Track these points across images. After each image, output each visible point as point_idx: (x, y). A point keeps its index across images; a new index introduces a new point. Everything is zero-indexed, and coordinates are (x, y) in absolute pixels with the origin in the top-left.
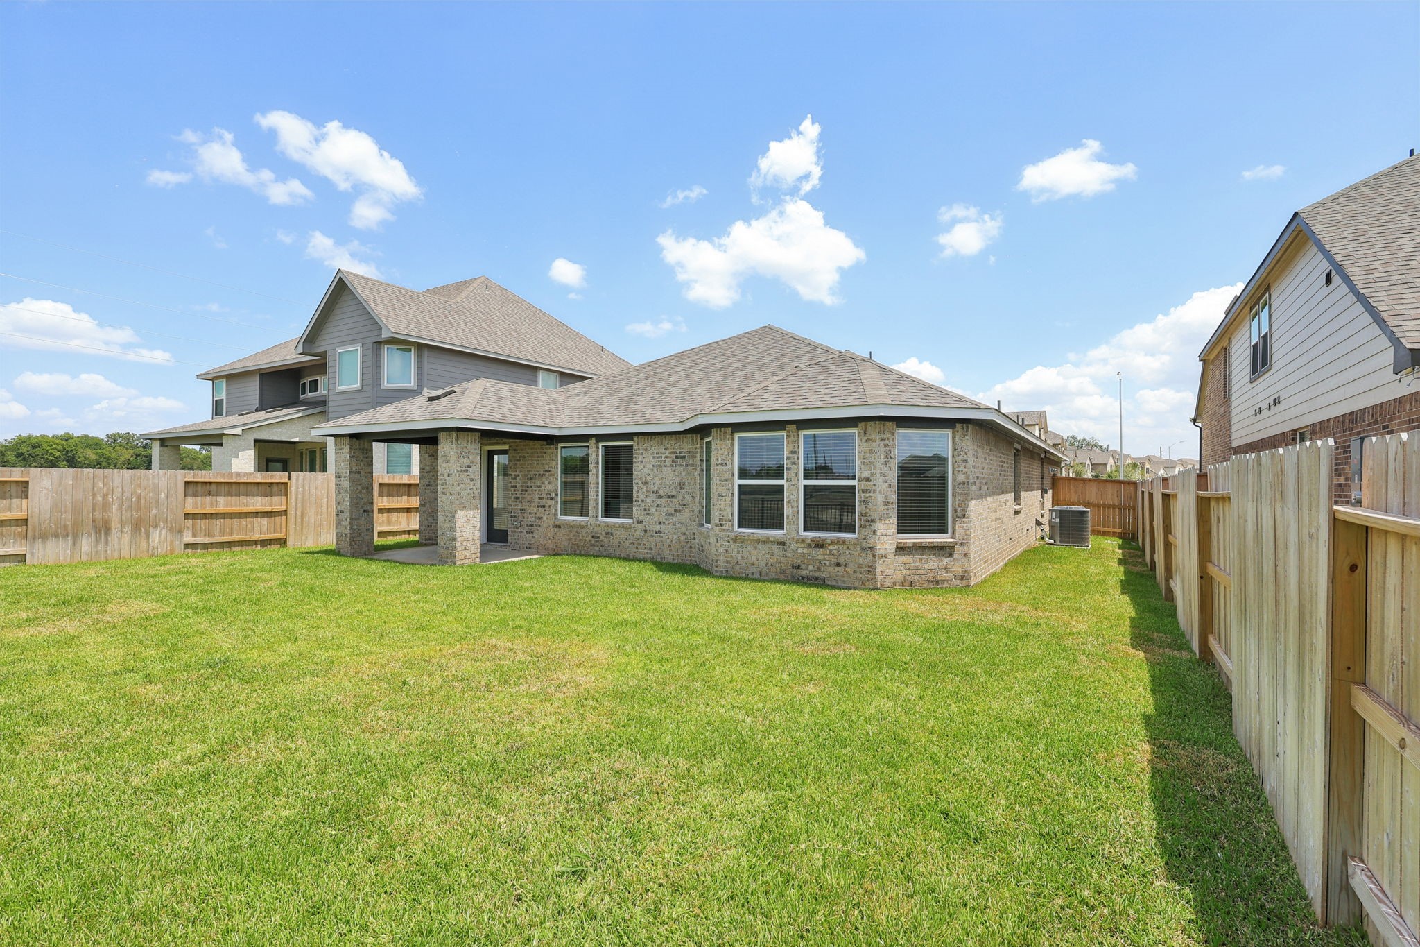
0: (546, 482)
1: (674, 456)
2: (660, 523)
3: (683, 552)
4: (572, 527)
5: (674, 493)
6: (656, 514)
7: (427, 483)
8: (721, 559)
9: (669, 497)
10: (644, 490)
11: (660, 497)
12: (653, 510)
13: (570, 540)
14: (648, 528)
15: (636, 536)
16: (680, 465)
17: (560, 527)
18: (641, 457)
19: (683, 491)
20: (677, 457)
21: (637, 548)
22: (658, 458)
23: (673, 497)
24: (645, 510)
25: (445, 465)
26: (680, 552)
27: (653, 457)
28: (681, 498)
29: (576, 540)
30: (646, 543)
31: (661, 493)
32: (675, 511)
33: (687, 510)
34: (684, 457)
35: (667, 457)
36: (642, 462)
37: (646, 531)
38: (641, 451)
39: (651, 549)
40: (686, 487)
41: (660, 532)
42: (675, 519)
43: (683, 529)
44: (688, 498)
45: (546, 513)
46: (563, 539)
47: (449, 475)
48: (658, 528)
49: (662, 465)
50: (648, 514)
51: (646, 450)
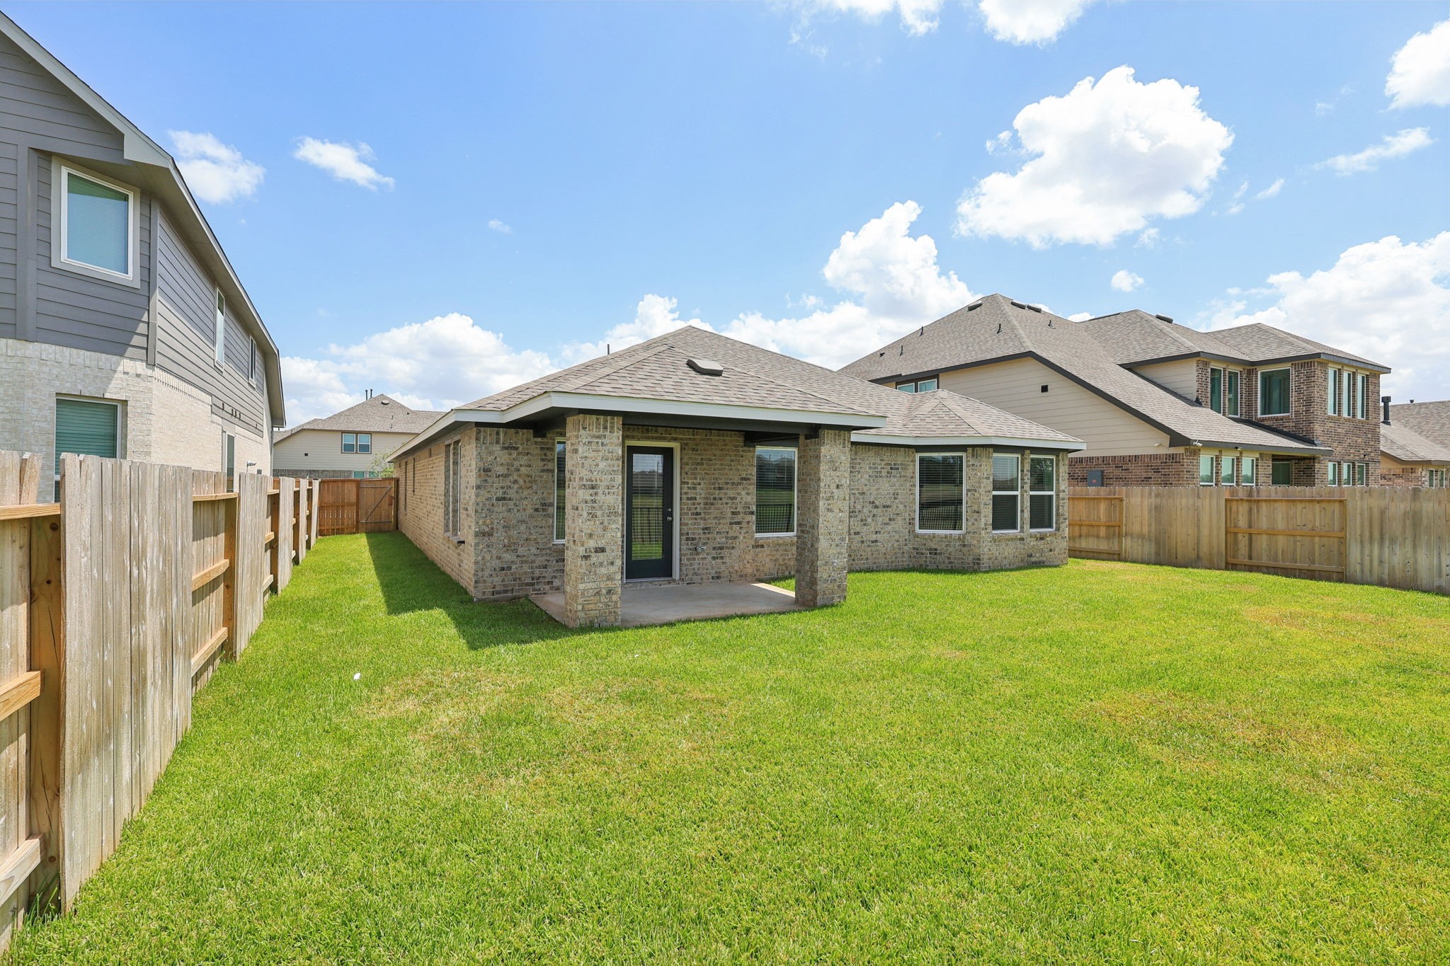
0: (743, 493)
1: (889, 467)
2: (876, 532)
3: (896, 558)
4: (779, 545)
5: (888, 503)
6: (873, 524)
7: (500, 494)
8: (986, 556)
9: (884, 507)
10: (861, 501)
11: (876, 507)
12: (870, 520)
13: (776, 560)
14: (865, 539)
15: (852, 548)
16: (894, 476)
17: (762, 546)
18: (858, 466)
19: (897, 501)
20: (891, 468)
21: (854, 560)
22: (875, 468)
23: (888, 507)
24: (862, 521)
25: (833, 473)
26: (894, 559)
27: (870, 468)
28: (895, 507)
29: (784, 560)
30: (863, 554)
31: (877, 503)
32: (890, 519)
33: (900, 518)
34: (898, 469)
35: (883, 468)
36: (859, 472)
37: (863, 542)
38: (858, 461)
39: (867, 559)
40: (899, 497)
41: (876, 541)
42: (889, 528)
43: (897, 537)
44: (901, 507)
45: (743, 531)
46: (768, 560)
47: (838, 487)
48: (874, 537)
49: (878, 475)
50: (865, 525)
51: (863, 460)
